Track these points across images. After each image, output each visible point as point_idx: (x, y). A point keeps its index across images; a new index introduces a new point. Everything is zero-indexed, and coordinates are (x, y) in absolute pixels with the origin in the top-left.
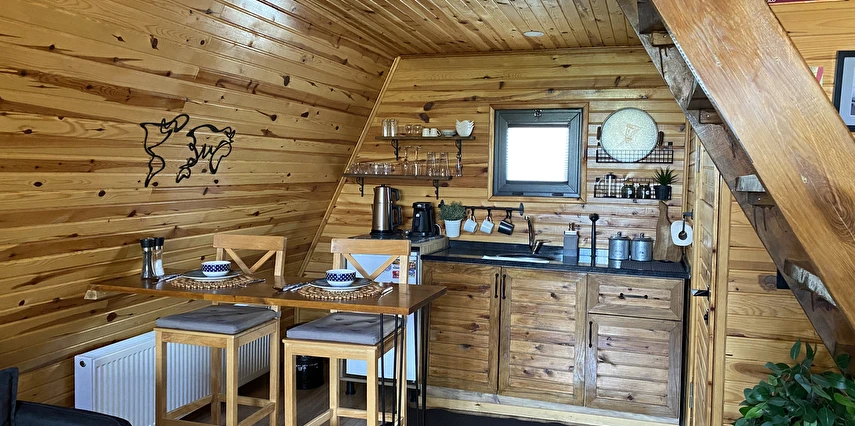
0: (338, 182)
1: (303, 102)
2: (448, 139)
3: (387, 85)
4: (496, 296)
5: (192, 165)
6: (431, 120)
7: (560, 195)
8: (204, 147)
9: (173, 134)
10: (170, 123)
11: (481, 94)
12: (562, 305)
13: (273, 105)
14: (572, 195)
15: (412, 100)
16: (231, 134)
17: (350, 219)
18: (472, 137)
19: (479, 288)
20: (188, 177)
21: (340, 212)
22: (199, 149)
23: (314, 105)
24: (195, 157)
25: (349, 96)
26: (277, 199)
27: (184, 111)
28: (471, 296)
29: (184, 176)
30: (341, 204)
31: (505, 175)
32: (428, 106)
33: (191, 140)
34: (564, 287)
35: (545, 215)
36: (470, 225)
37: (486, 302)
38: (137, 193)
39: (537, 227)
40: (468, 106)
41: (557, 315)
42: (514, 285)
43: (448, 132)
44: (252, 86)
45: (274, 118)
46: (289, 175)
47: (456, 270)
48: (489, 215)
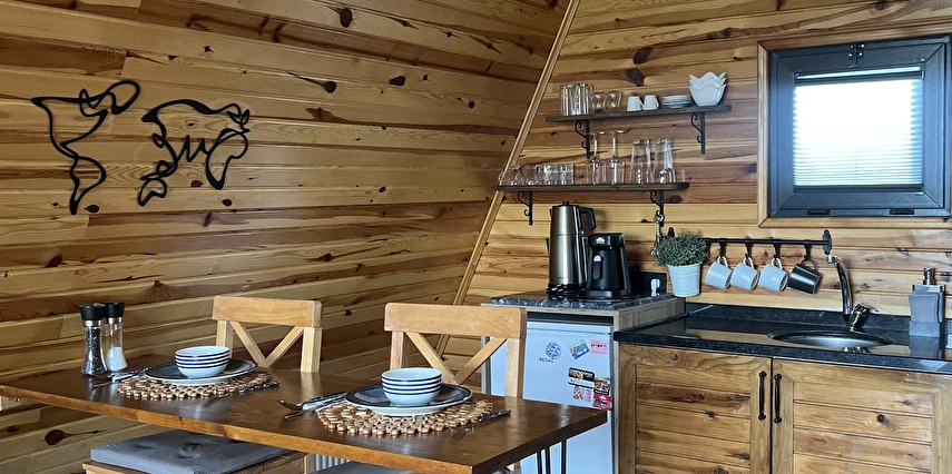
0: (488, 201)
1: (388, 58)
2: (676, 113)
3: (567, 24)
4: (762, 417)
5: (166, 174)
6: (647, 81)
7: (908, 212)
8: (187, 141)
9: (111, 118)
10: (101, 97)
11: (739, 23)
12: (901, 440)
13: (325, 64)
14: (934, 212)
15: (611, 47)
16: (243, 117)
17: (511, 264)
18: (724, 106)
19: (729, 398)
20: (162, 196)
21: (495, 252)
22: (178, 147)
23: (414, 63)
24: (170, 160)
25: (490, 46)
26: (365, 231)
27: (126, 75)
28: (711, 414)
29: (153, 194)
30: (497, 238)
31: (792, 177)
32: (641, 55)
33: (154, 129)
34: (906, 403)
35: (875, 254)
36: (715, 274)
37: (744, 427)
38: (55, 224)
39: (858, 277)
40: (717, 49)
41: (891, 460)
42: (799, 396)
43: (674, 100)
44: (270, 26)
45: (330, 87)
46: (382, 190)
47: (684, 363)
48: (777, 256)
